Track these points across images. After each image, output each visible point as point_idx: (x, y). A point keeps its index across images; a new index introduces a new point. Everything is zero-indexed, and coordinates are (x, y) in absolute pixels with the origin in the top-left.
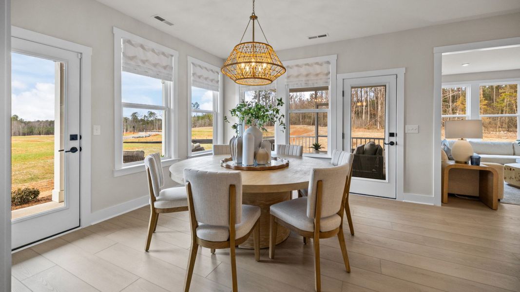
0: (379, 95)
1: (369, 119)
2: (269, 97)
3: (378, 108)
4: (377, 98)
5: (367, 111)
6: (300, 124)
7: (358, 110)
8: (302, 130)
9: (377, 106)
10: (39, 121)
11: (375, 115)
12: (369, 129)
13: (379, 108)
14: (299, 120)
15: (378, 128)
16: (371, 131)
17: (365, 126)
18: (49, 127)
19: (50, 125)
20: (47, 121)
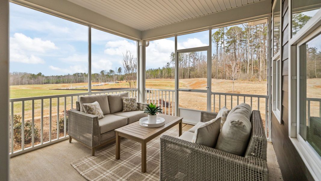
0: (261, 56)
1: (252, 73)
2: (183, 59)
3: (259, 65)
4: (259, 58)
5: (251, 68)
6: (202, 78)
7: (244, 67)
8: (202, 81)
9: (259, 64)
10: (52, 76)
11: (257, 71)
12: (252, 81)
13: (261, 65)
14: (202, 75)
15: (260, 80)
16: (253, 82)
17: (249, 78)
18: (58, 79)
19: (58, 78)
20: (57, 76)
